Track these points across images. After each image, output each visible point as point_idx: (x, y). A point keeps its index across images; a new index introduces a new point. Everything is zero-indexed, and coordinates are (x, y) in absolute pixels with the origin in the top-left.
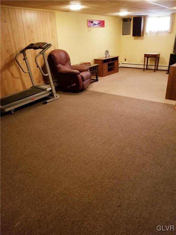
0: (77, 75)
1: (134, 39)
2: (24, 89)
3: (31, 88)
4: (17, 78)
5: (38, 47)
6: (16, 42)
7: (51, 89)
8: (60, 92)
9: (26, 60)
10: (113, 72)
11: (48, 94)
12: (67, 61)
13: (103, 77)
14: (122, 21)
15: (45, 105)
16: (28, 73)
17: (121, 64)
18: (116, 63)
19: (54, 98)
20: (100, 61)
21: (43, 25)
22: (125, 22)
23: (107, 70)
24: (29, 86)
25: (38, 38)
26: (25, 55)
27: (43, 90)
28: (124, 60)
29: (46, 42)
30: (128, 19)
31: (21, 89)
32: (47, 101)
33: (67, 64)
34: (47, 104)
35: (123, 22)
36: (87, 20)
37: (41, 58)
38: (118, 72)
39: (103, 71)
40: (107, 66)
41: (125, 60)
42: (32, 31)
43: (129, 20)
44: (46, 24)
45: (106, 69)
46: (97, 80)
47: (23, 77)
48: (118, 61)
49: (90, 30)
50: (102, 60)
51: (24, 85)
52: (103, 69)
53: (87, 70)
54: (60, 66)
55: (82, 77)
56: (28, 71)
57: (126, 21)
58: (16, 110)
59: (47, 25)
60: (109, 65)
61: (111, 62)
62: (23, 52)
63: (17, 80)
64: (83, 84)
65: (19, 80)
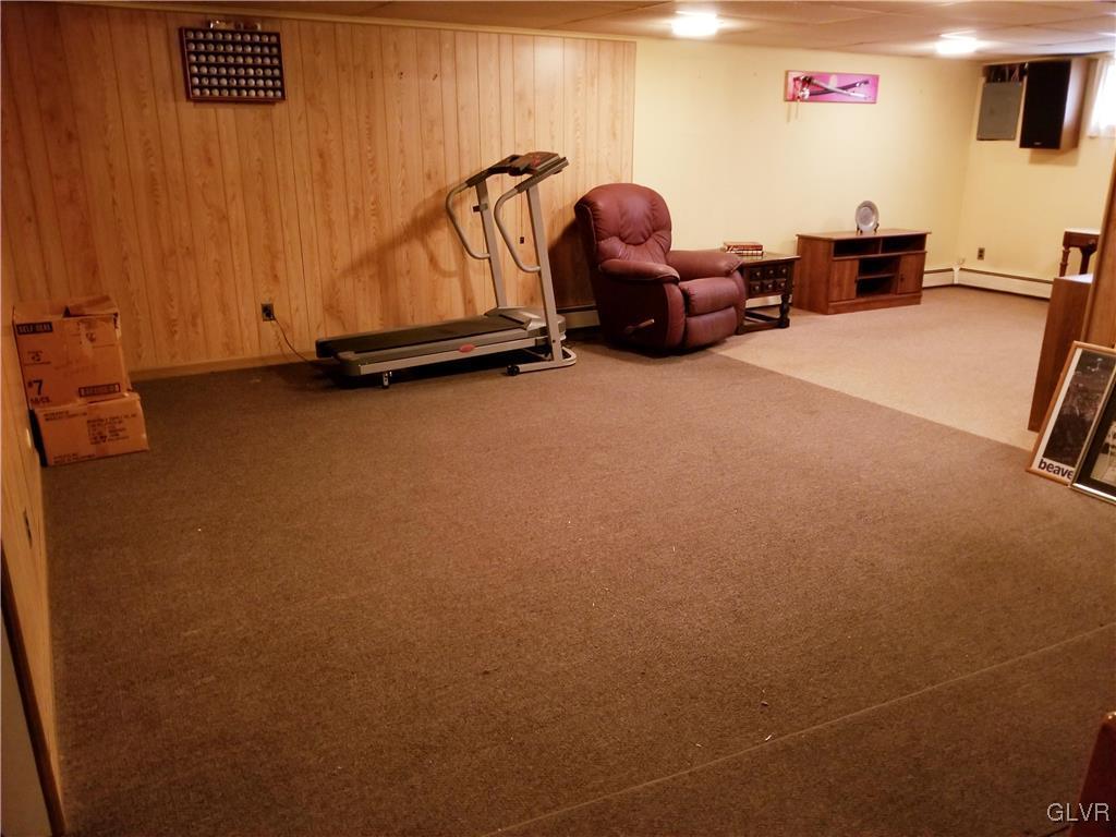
0: (666, 286)
1: (1033, 161)
2: (466, 312)
3: (485, 314)
4: (448, 275)
5: (521, 169)
6: (465, 145)
7: (544, 325)
8: (597, 347)
9: (485, 212)
10: (891, 300)
11: (530, 343)
12: (654, 231)
13: (825, 313)
14: (983, 80)
15: (510, 378)
16: (487, 260)
17: (956, 269)
18: (908, 262)
19: (552, 359)
20: (821, 245)
21: (578, 90)
22: (995, 80)
23: (855, 287)
24: (484, 304)
25: (553, 137)
26: (482, 193)
27: (518, 325)
28: (976, 253)
29: (555, 152)
30: (1012, 72)
31: (458, 314)
32: (519, 366)
33: (650, 242)
34: (519, 376)
35: (988, 81)
36: (787, 73)
37: (553, 212)
38: (918, 303)
39: (828, 289)
40: (856, 270)
41: (981, 254)
42: (530, 113)
43: (1017, 73)
44: (592, 84)
45: (846, 282)
46: (783, 323)
47: (471, 273)
48: (924, 254)
49: (793, 114)
50: (829, 241)
51: (470, 302)
52: (828, 281)
53: (728, 274)
54: (613, 244)
55: (686, 295)
56: (488, 252)
57: (1003, 80)
58: (400, 377)
59: (596, 90)
60: (865, 267)
61: (880, 255)
62: (478, 181)
63: (447, 280)
64: (686, 324)
65: (455, 283)
